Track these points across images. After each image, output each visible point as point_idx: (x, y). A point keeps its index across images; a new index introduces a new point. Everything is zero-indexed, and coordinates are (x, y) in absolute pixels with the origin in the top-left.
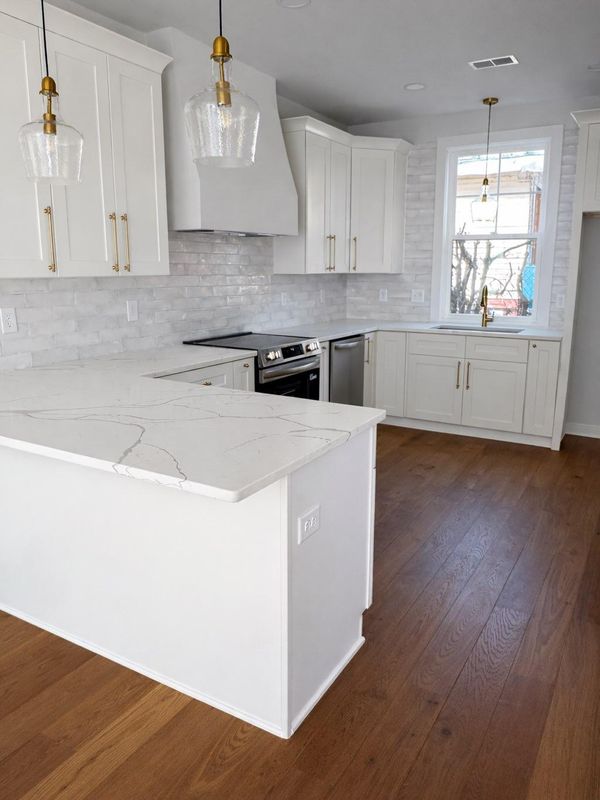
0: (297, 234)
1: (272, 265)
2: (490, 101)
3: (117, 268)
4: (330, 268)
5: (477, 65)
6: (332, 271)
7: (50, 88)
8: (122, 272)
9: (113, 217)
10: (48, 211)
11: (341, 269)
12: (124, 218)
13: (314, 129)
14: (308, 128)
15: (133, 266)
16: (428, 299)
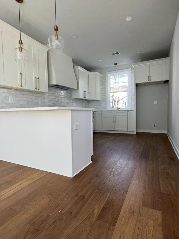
0: (77, 89)
1: (72, 97)
2: (116, 64)
3: (36, 89)
4: (85, 98)
5: (112, 54)
6: (85, 99)
7: (21, 43)
8: (37, 90)
9: (36, 78)
10: (21, 74)
11: (87, 98)
12: (38, 78)
13: (80, 69)
14: (79, 68)
15: (40, 89)
16: (106, 105)
